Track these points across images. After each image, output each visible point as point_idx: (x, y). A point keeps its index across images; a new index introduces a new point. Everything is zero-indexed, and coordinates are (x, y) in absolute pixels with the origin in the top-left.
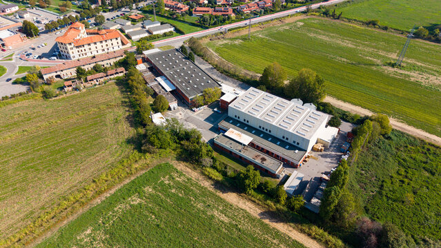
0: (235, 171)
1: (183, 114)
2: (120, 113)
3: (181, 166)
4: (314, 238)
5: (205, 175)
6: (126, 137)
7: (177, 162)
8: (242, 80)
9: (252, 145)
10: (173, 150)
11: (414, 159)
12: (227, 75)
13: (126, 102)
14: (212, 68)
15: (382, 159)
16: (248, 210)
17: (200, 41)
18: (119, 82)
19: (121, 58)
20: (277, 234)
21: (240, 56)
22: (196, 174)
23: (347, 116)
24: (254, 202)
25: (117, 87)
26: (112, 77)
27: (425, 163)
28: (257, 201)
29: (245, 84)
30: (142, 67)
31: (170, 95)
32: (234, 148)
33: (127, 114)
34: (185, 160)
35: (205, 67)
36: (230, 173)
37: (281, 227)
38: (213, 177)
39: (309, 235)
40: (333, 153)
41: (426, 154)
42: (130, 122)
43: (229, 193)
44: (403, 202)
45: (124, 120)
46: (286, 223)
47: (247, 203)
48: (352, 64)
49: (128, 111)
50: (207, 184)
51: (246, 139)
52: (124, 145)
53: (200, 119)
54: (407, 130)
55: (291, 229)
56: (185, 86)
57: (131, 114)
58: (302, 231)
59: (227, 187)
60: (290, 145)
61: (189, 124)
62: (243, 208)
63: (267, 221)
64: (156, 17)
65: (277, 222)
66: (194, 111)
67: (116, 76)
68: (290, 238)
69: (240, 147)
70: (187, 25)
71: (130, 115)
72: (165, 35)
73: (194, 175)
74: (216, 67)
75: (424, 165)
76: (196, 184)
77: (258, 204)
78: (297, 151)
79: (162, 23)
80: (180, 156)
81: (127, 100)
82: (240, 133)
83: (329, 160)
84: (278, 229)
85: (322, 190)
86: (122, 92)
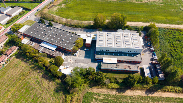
0: (121, 79)
1: (71, 60)
2: (36, 76)
3: (95, 90)
4: (170, 92)
5: (110, 88)
6: (53, 89)
7: (91, 89)
8: (84, 28)
9: (119, 62)
10: (84, 83)
11: (171, 38)
12: (74, 27)
13: (33, 67)
14: (63, 26)
15: (162, 43)
16: (139, 94)
17: (43, 11)
18: (18, 56)
19: (7, 40)
20: (158, 99)
21: (71, 14)
22: (105, 90)
23: (139, 29)
24: (139, 89)
25: (19, 60)
26: (11, 55)
27: (175, 38)
28: (140, 88)
29: (86, 29)
30: (25, 41)
31: (57, 52)
32: (113, 67)
33: (41, 74)
34: (95, 85)
35: (59, 26)
36: (120, 81)
37: (157, 94)
38: (115, 87)
39: (168, 91)
40: (146, 48)
41: (172, 34)
42: (47, 78)
43: (127, 91)
44: (182, 58)
45: (42, 79)
46: (157, 91)
47: (137, 91)
48: (119, 2)
49: (40, 72)
50: (114, 92)
51: (114, 60)
52: (56, 95)
53: (82, 58)
54: (159, 26)
55: (160, 93)
56: (62, 43)
57: (43, 73)
58: (165, 91)
59: (123, 89)
60: (133, 54)
61: (80, 64)
62: (138, 95)
63: (150, 95)
64: (5, 4)
65: (154, 93)
66: (76, 55)
67: (13, 53)
68: (163, 97)
69: (115, 66)
70: (27, 4)
71: (43, 75)
72: (20, 14)
73: (104, 91)
74: (65, 25)
75: (175, 39)
76: (110, 95)
77: (141, 89)
78: (137, 55)
79: (12, 7)
80: (90, 84)
81: (33, 66)
82: (109, 58)
83: (147, 53)
84: (157, 96)
85: (159, 69)
86: (25, 62)
